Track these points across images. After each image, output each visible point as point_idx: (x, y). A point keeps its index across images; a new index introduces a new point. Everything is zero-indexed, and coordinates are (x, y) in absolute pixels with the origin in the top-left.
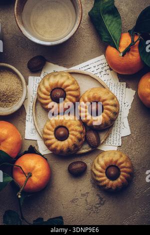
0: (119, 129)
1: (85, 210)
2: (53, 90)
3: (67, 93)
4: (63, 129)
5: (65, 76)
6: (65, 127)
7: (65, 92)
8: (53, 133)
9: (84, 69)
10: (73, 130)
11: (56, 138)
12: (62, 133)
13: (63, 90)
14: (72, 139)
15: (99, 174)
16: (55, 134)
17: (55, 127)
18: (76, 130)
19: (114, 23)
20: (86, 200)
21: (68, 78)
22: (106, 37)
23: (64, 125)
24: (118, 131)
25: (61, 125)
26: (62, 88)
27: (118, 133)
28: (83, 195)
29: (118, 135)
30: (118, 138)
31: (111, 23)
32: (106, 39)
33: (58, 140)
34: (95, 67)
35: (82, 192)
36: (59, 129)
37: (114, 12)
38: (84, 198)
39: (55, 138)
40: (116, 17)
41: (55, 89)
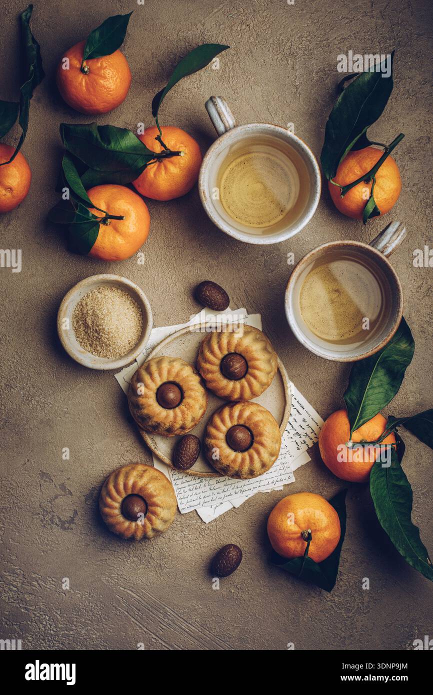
0: (209, 499)
1: (38, 504)
2: (240, 355)
3: (243, 380)
4: (179, 396)
5: (271, 366)
6: (182, 397)
7: (244, 376)
8: (165, 380)
9: (294, 402)
10: (183, 412)
11: (158, 389)
12: (171, 395)
13: (246, 372)
14: (167, 417)
15: (121, 487)
16: (164, 384)
17: (177, 380)
18: (184, 418)
19: (381, 390)
20: (56, 497)
21: (268, 373)
22: (354, 398)
23: (186, 394)
24: (207, 499)
25: (185, 388)
26: (250, 370)
27: (202, 500)
28: (63, 487)
29: (199, 501)
30: (193, 504)
31: (379, 386)
32: (351, 399)
33: (157, 394)
34: (304, 421)
35: (67, 483)
36: (177, 389)
37: (396, 377)
38: (59, 491)
39: (157, 387)
40: (393, 386)
41: (244, 358)
